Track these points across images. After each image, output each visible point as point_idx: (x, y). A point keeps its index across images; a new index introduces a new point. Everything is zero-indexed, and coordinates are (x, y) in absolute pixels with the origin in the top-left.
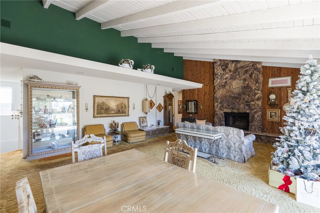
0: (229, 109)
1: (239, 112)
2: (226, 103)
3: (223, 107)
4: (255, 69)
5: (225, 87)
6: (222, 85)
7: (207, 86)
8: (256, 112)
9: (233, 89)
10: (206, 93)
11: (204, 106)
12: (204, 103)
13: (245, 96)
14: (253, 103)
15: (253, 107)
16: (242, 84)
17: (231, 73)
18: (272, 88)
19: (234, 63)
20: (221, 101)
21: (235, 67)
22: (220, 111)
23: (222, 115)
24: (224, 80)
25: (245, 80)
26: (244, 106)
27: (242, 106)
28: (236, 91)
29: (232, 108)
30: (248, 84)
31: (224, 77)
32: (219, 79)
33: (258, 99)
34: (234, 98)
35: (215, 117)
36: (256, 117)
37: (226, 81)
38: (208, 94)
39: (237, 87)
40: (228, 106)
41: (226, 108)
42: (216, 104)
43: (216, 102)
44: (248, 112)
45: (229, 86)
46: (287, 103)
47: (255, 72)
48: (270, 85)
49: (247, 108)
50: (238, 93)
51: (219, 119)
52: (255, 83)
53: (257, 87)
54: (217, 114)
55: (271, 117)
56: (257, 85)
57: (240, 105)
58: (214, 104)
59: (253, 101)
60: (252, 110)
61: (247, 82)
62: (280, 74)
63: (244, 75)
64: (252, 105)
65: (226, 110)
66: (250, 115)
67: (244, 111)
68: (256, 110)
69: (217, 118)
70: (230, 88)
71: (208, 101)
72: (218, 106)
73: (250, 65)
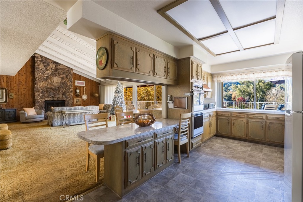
0: (50, 97)
1: (59, 100)
2: (47, 93)
3: (44, 96)
4: (70, 73)
5: (47, 80)
6: (44, 79)
7: (22, 75)
8: (70, 100)
9: (54, 83)
10: (22, 82)
11: (18, 95)
12: (18, 92)
13: (63, 89)
14: (68, 94)
15: (68, 97)
16: (60, 81)
17: (52, 71)
18: (77, 86)
19: (55, 64)
20: (42, 91)
21: (55, 67)
22: (41, 99)
23: (43, 102)
24: (45, 74)
25: (63, 78)
26: (62, 96)
27: (61, 96)
28: (57, 85)
29: (53, 97)
30: (65, 81)
31: (46, 72)
32: (40, 72)
33: (71, 92)
34: (55, 89)
35: (36, 105)
36: (70, 102)
37: (47, 75)
38: (23, 83)
39: (57, 82)
40: (49, 95)
41: (47, 97)
42: (36, 94)
43: (37, 92)
44: (65, 99)
45: (51, 80)
46: (83, 94)
47: (70, 75)
48: (76, 84)
49: (64, 97)
50: (58, 87)
51: (40, 106)
52: (69, 81)
53: (70, 84)
54: (38, 102)
55: (76, 102)
56: (71, 83)
57: (59, 95)
58: (35, 93)
59: (68, 92)
60: (67, 98)
61: (64, 80)
62: (80, 79)
63: (62, 75)
64: (67, 95)
65: (47, 99)
66: (66, 101)
67: (62, 99)
68: (70, 98)
69: (37, 106)
70: (51, 82)
71: (24, 91)
72: (39, 95)
73: (66, 69)
